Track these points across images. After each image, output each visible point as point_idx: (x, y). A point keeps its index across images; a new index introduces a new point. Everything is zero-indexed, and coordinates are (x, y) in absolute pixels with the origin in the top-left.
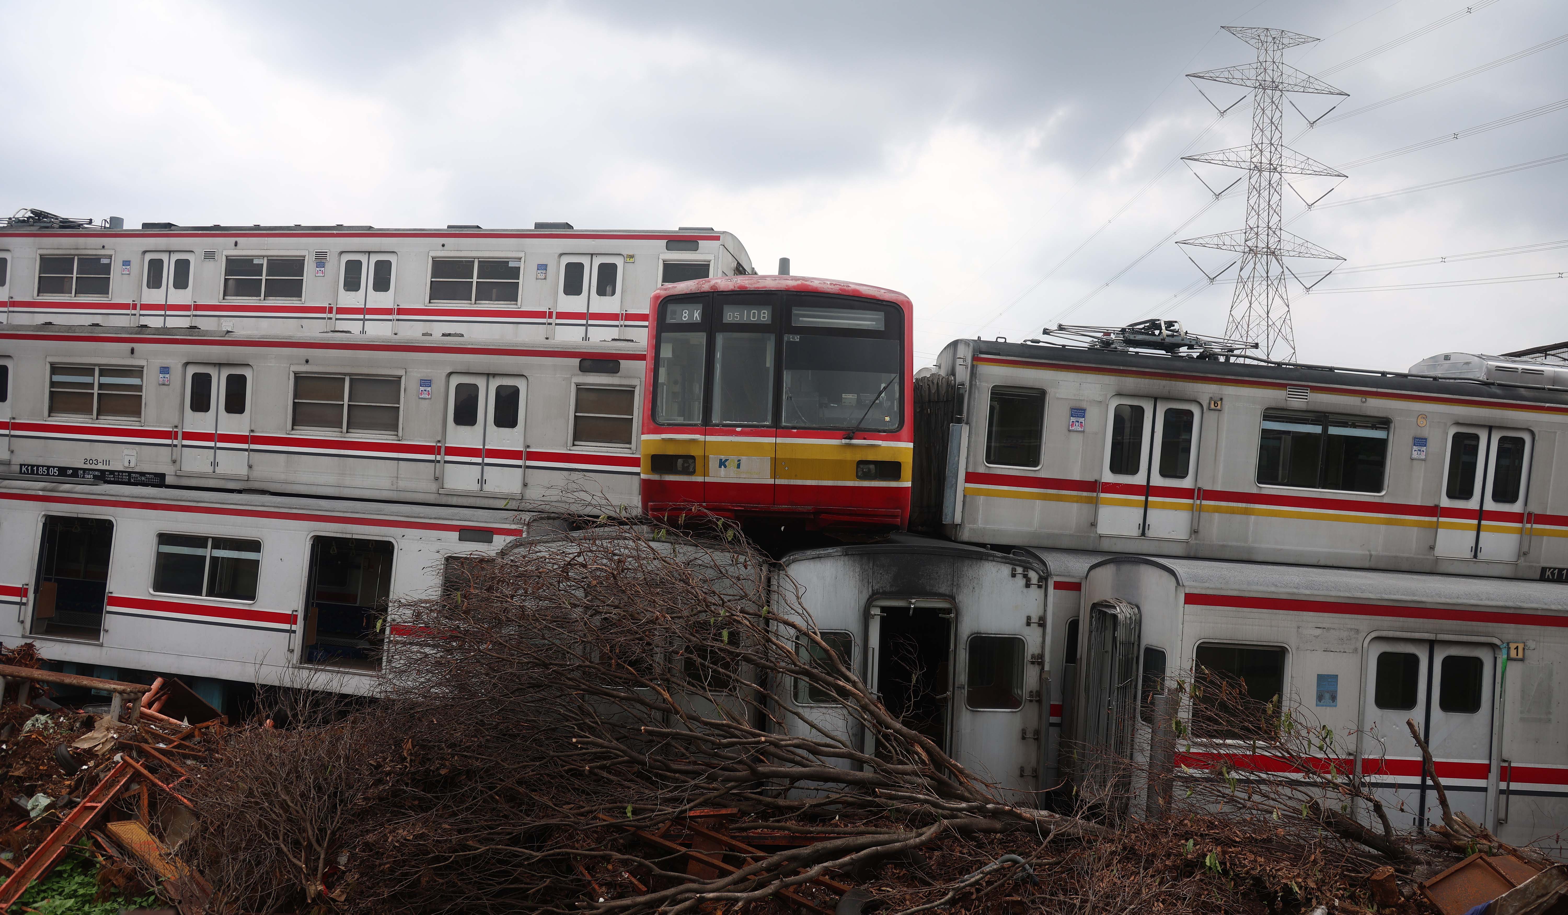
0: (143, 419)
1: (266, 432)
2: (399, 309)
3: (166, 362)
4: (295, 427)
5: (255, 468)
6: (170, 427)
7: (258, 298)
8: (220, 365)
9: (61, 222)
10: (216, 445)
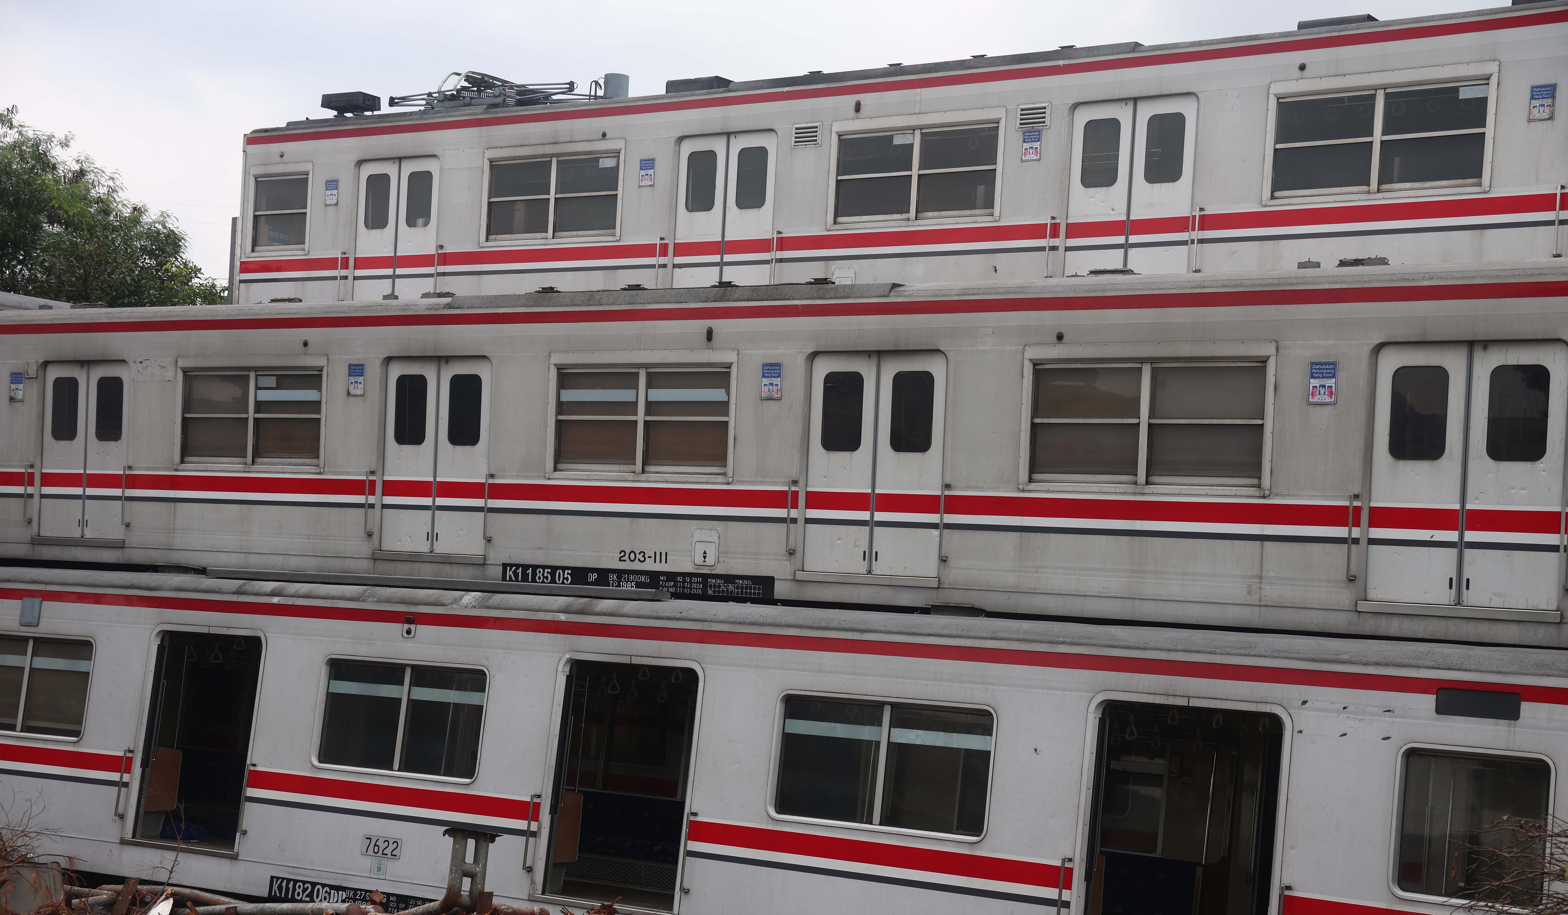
0: (730, 470)
1: (976, 488)
2: (1202, 217)
3: (774, 353)
4: (1036, 476)
5: (953, 561)
6: (783, 484)
7: (904, 216)
8: (879, 355)
9: (519, 93)
10: (872, 516)
